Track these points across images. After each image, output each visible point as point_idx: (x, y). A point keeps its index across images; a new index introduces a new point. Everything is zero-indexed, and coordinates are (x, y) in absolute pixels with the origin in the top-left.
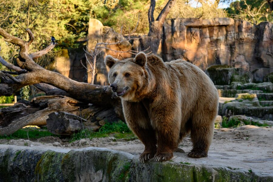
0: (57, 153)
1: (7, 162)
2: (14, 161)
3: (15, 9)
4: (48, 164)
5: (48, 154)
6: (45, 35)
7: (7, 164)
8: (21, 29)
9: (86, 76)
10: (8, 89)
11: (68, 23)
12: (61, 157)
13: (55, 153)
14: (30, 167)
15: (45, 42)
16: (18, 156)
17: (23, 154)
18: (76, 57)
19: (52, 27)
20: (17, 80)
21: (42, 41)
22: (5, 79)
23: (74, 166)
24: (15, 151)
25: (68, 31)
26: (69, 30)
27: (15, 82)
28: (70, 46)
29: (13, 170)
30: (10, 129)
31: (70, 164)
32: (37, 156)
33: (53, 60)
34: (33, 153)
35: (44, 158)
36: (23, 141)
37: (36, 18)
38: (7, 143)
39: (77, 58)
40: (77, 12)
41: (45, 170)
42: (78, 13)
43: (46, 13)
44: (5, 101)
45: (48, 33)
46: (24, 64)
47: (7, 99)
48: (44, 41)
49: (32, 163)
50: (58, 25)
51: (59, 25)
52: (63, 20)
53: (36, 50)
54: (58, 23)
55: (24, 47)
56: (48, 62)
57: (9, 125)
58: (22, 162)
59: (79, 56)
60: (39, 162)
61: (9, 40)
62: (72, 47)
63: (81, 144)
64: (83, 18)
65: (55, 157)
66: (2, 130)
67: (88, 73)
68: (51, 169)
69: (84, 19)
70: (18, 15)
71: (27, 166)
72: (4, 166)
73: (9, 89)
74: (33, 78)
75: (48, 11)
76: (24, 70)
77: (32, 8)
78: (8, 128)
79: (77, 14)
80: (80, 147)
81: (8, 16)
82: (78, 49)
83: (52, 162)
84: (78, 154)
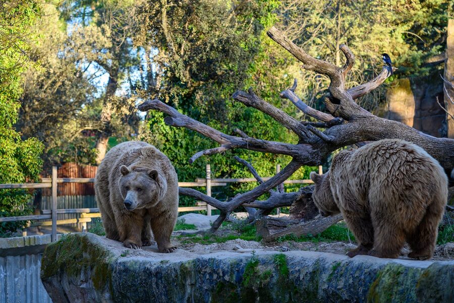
0: (406, 267)
1: (317, 282)
2: (330, 280)
3: (315, 12)
4: (390, 288)
5: (391, 269)
6: (369, 54)
7: (317, 286)
8: (326, 47)
9: (445, 126)
10: (312, 154)
11: (409, 31)
12: (414, 276)
13: (403, 267)
14: (358, 292)
15: (368, 68)
16: (336, 272)
17: (344, 268)
18: (425, 92)
19: (381, 40)
20: (327, 137)
21: (363, 65)
22: (307, 136)
23: (441, 293)
24: (330, 263)
25: (408, 45)
26: (410, 44)
27: (324, 140)
28: (412, 73)
29: (328, 297)
30: (317, 224)
31: (432, 288)
32: (370, 274)
33: (383, 100)
34: (361, 267)
35: (384, 277)
36: (343, 245)
37: (351, 25)
38: (315, 249)
39: (427, 94)
40: (425, 9)
41: (385, 298)
42: (427, 11)
43: (369, 15)
44: (302, 174)
45: (374, 51)
46: (338, 107)
47: (306, 171)
48: (366, 67)
49: (361, 286)
50: (390, 35)
51: (392, 36)
52: (400, 25)
53: (353, 82)
54: (391, 33)
55: (338, 77)
56: (375, 103)
57: (316, 217)
58: (343, 284)
59: (431, 91)
60: (375, 283)
61: (311, 67)
62: (417, 74)
63: (447, 253)
64: (436, 19)
65: (403, 275)
66: (304, 226)
67: (448, 120)
68: (397, 297)
69: (438, 21)
70: (320, 22)
71: (352, 289)
72: (311, 289)
73: (314, 153)
74: (354, 132)
75: (372, 11)
76: (338, 118)
77: (344, 8)
78: (314, 223)
79: (424, 12)
80: (446, 257)
81: (304, 25)
82: (429, 76)
83: (398, 284)
84: (447, 270)
